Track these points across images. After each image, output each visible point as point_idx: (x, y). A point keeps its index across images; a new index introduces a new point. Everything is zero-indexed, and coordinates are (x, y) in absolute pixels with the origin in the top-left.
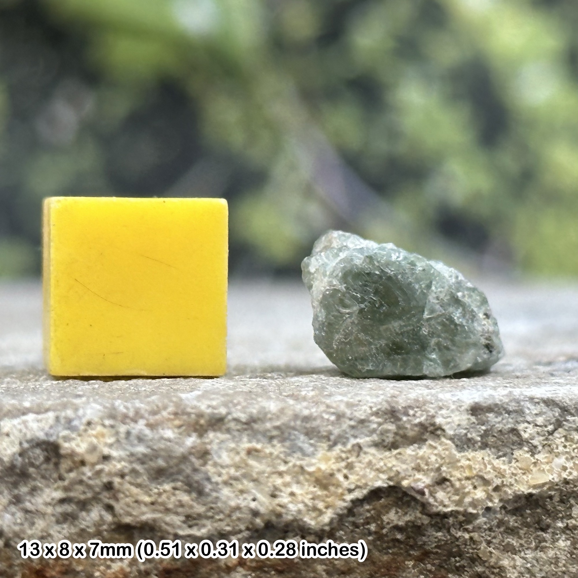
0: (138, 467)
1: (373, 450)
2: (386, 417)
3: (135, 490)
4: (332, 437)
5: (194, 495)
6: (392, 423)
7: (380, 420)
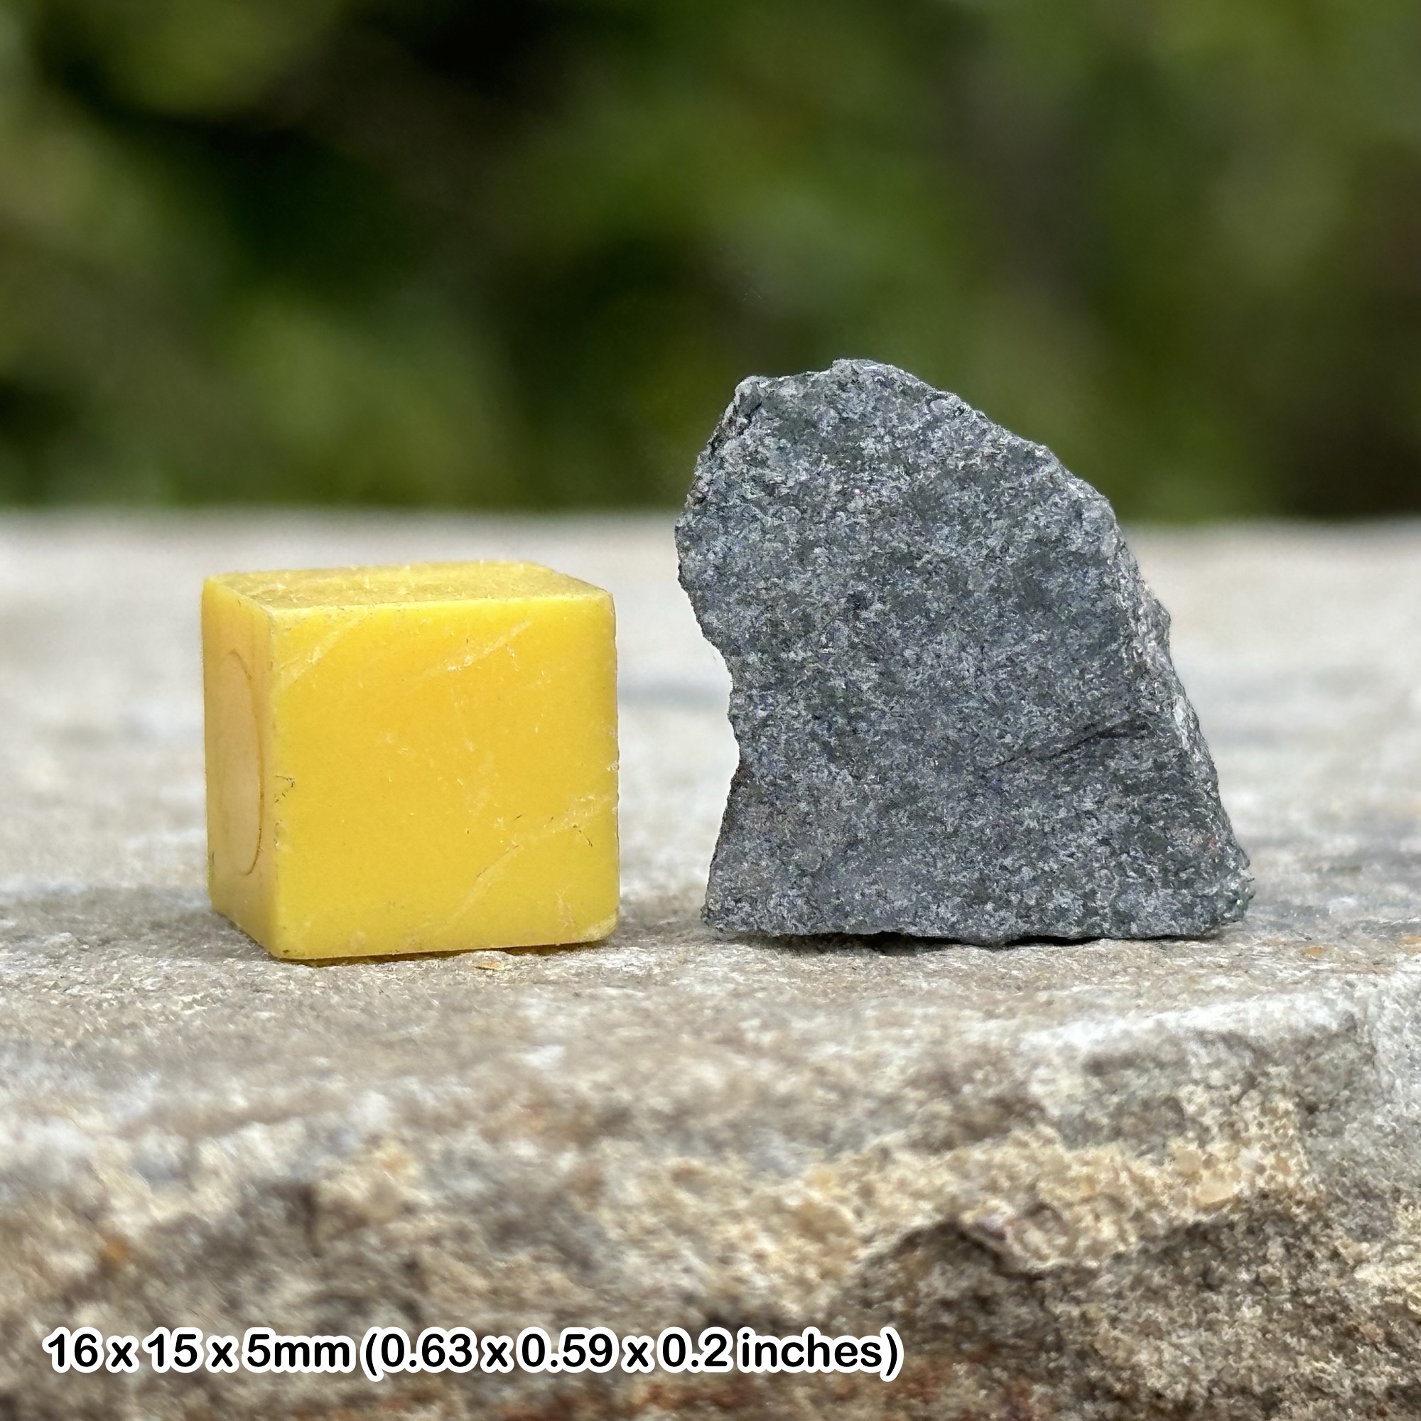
1: (907, 1156)
2: (933, 1087)
4: (834, 1136)
5: (574, 1269)
6: (944, 1098)
7: (921, 1094)
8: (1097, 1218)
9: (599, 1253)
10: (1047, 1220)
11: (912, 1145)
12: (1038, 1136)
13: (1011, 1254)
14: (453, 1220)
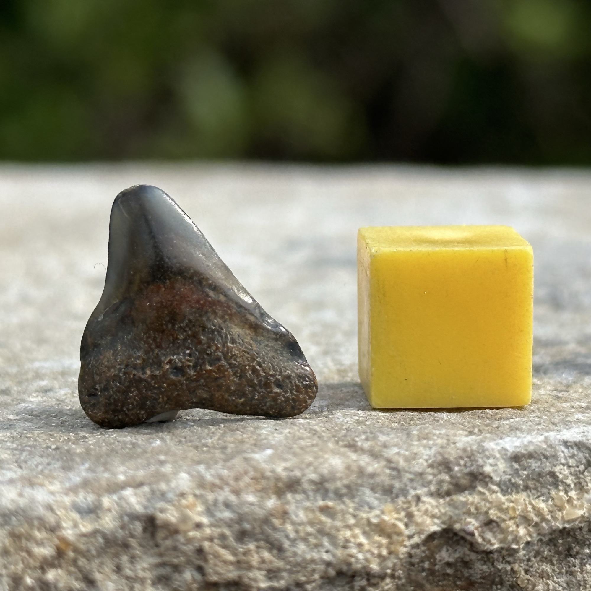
0: (226, 531)
1: (429, 499)
3: (222, 551)
5: (275, 551)
8: (518, 526)
10: (494, 527)
11: (431, 495)
12: (489, 490)
13: (477, 543)
14: (219, 530)
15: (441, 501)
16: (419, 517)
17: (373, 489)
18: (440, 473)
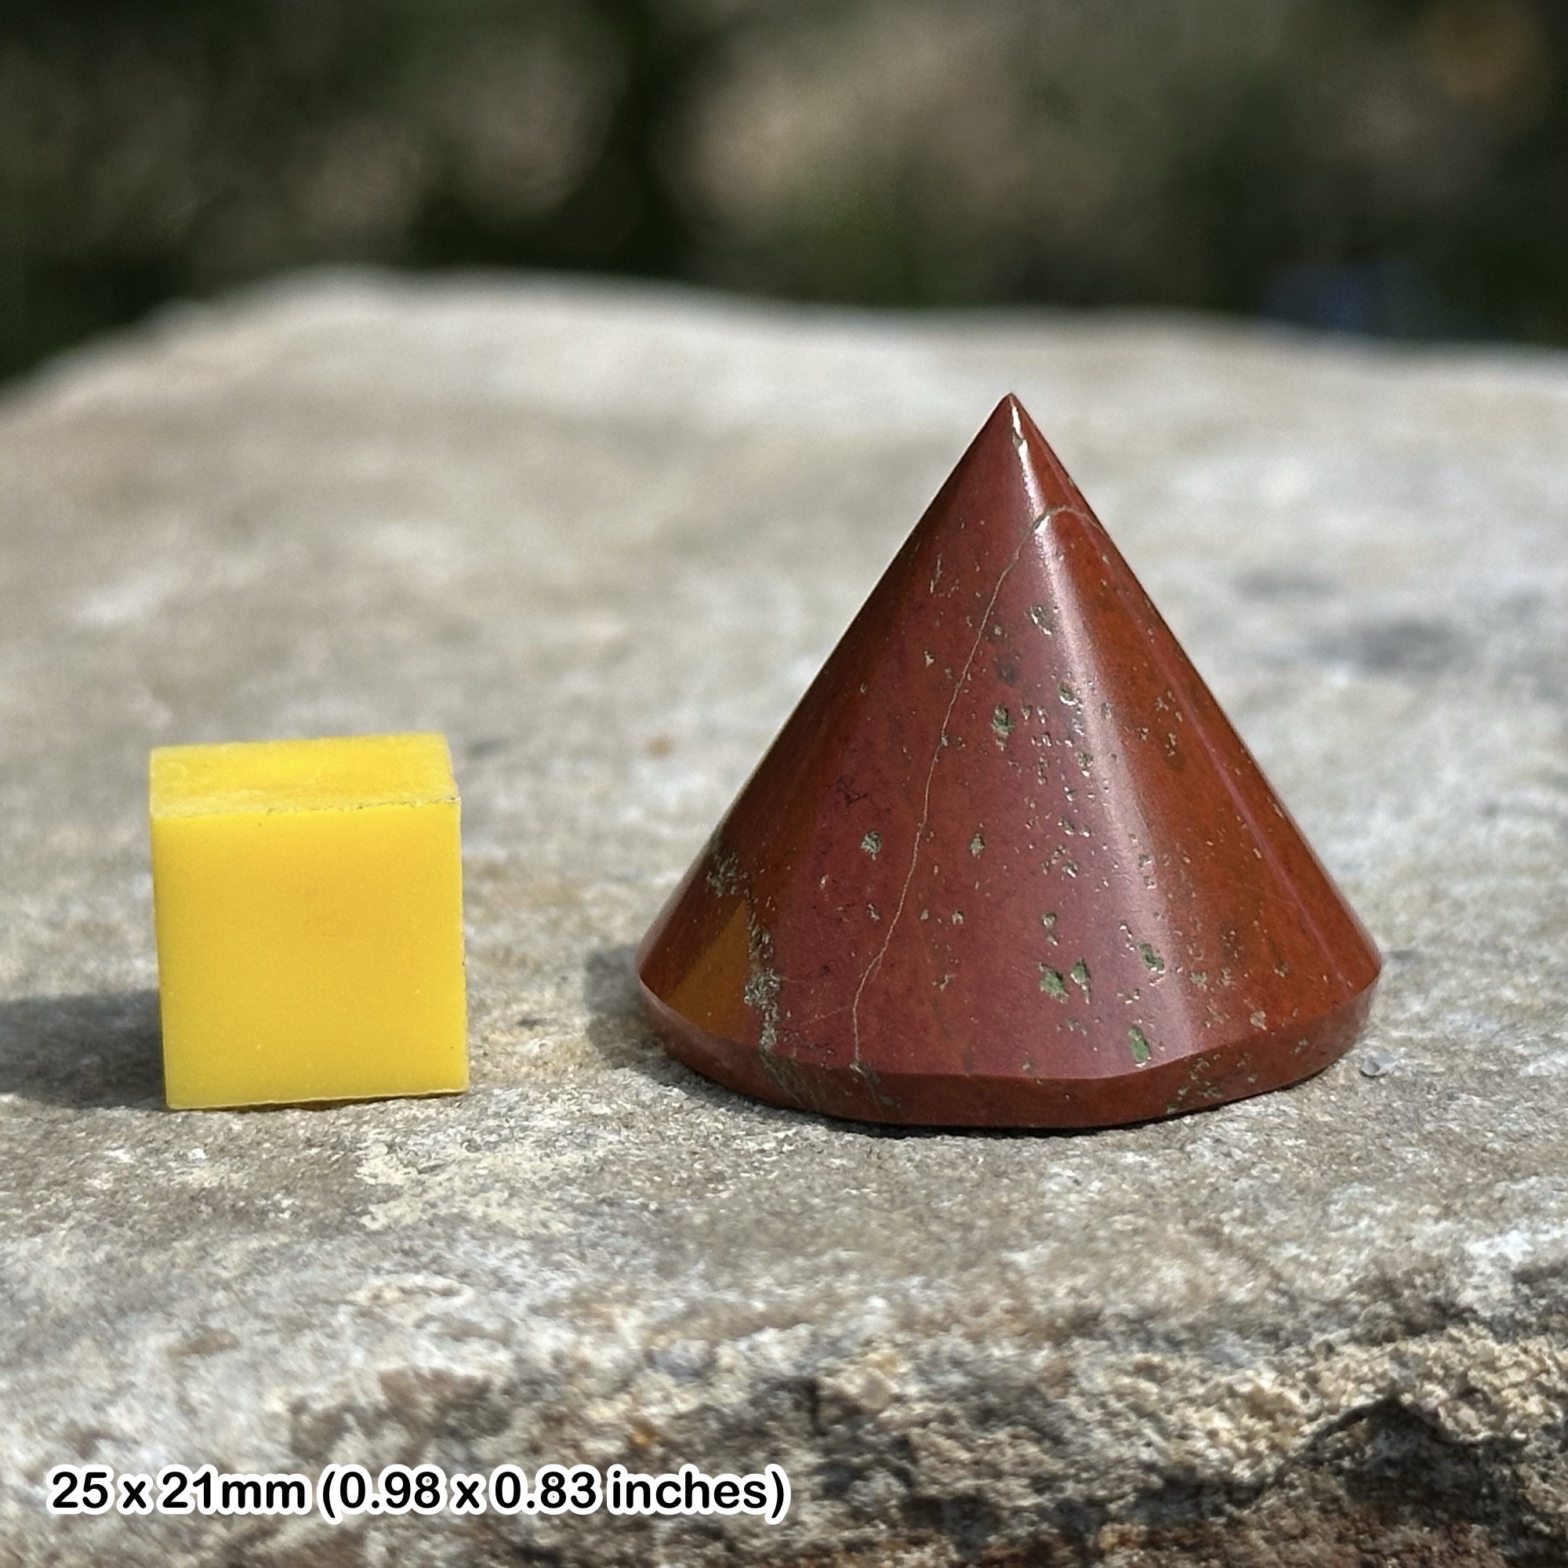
0: (953, 1408)
1: (1351, 1349)
2: (1376, 1291)
3: (946, 1444)
4: (1283, 1334)
5: (1047, 1444)
6: (1386, 1301)
7: (1364, 1298)
8: (1525, 1398)
9: (1069, 1431)
10: (1478, 1402)
11: (1355, 1339)
12: (1470, 1333)
13: (1444, 1428)
14: (939, 1407)
15: (1376, 1351)
16: (1329, 1382)
17: (1242, 1331)
18: (1375, 1300)
